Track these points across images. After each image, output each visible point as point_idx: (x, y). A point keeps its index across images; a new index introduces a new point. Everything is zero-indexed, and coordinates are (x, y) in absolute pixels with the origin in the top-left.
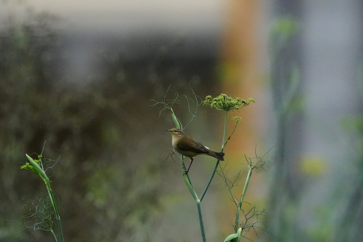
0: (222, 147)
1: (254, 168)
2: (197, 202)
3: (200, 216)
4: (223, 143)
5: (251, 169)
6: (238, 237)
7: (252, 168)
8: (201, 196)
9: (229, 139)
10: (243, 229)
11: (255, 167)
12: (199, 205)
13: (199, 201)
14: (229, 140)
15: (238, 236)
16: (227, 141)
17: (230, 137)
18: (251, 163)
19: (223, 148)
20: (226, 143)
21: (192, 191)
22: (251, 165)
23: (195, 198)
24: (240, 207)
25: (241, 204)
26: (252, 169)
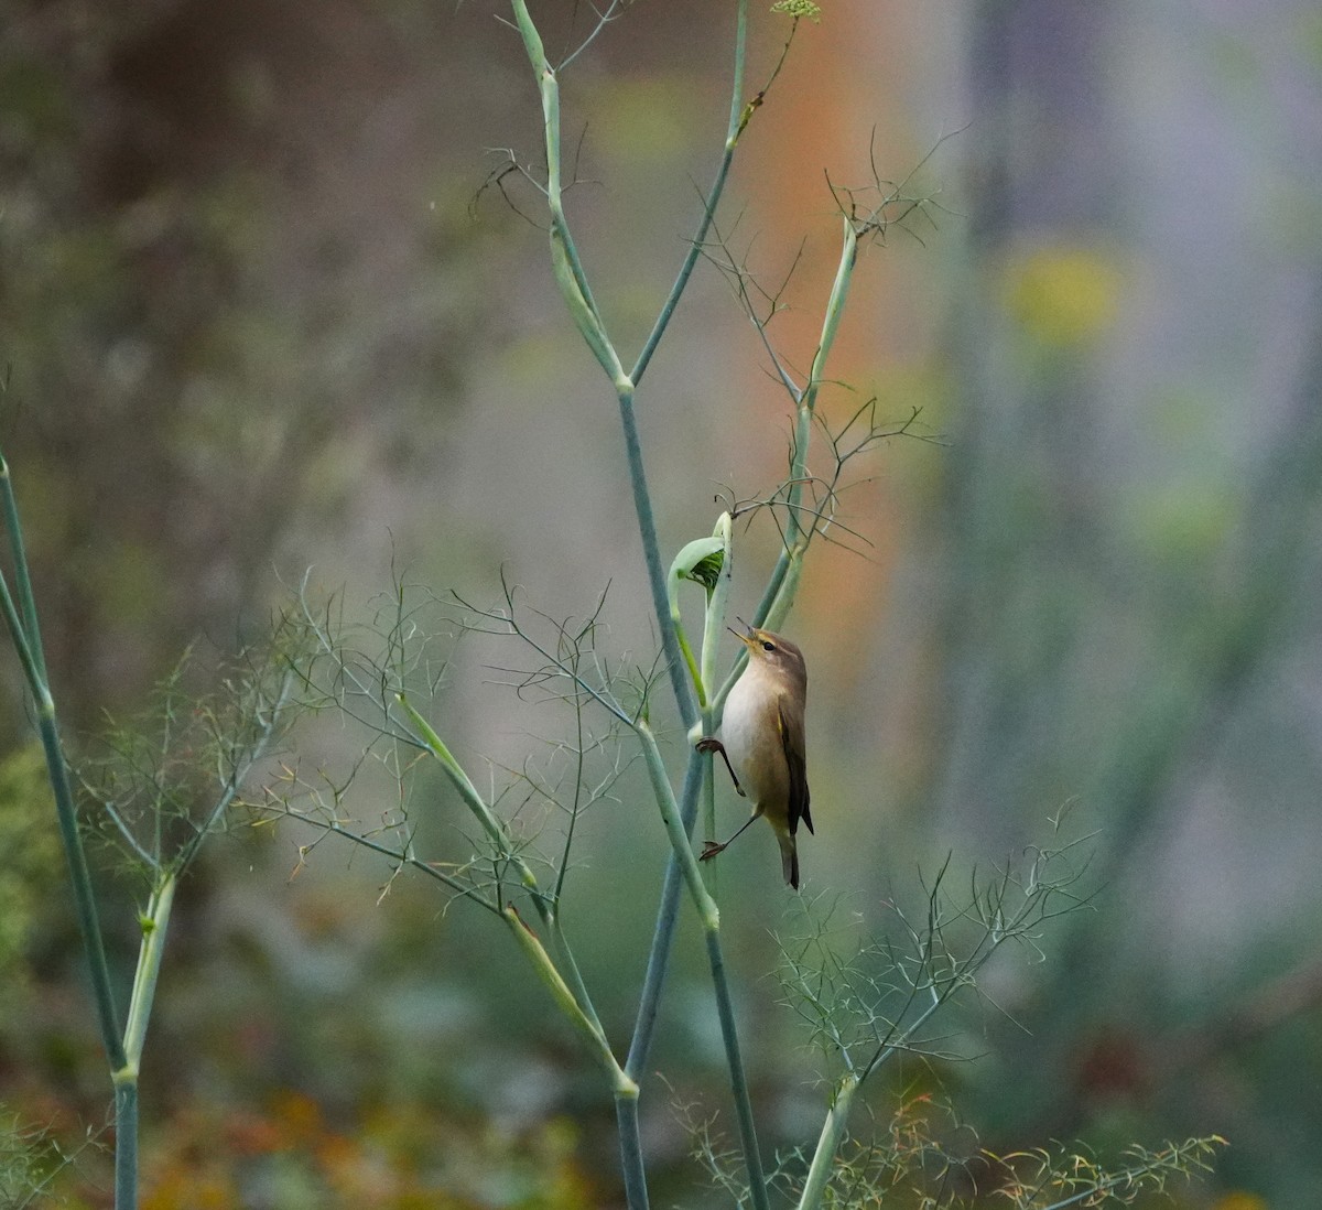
0: (729, 141)
1: (866, 231)
2: (618, 389)
3: (633, 449)
4: (732, 123)
5: (852, 237)
6: (722, 550)
7: (859, 231)
8: (638, 363)
9: (758, 103)
10: (734, 516)
11: (874, 226)
12: (625, 402)
13: (626, 381)
14: (759, 108)
15: (721, 547)
16: (749, 114)
17: (761, 95)
18: (854, 207)
19: (732, 145)
20: (746, 122)
21: (598, 336)
22: (854, 219)
23: (610, 373)
24: (811, 406)
25: (811, 395)
26: (859, 236)
